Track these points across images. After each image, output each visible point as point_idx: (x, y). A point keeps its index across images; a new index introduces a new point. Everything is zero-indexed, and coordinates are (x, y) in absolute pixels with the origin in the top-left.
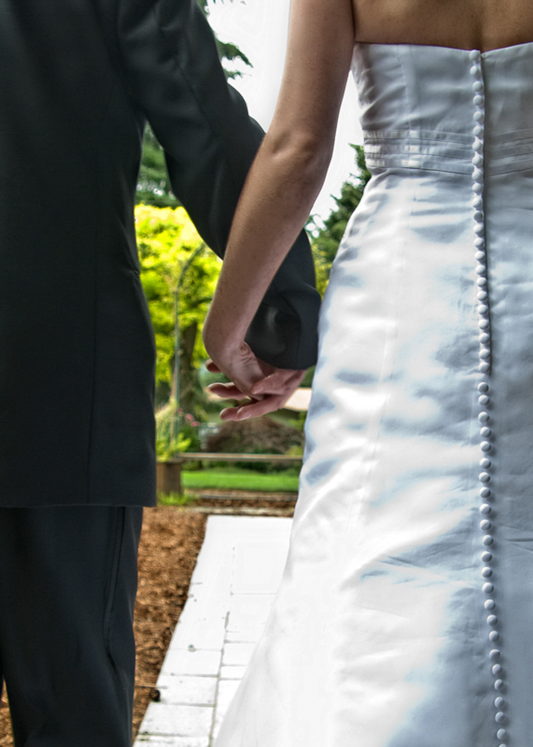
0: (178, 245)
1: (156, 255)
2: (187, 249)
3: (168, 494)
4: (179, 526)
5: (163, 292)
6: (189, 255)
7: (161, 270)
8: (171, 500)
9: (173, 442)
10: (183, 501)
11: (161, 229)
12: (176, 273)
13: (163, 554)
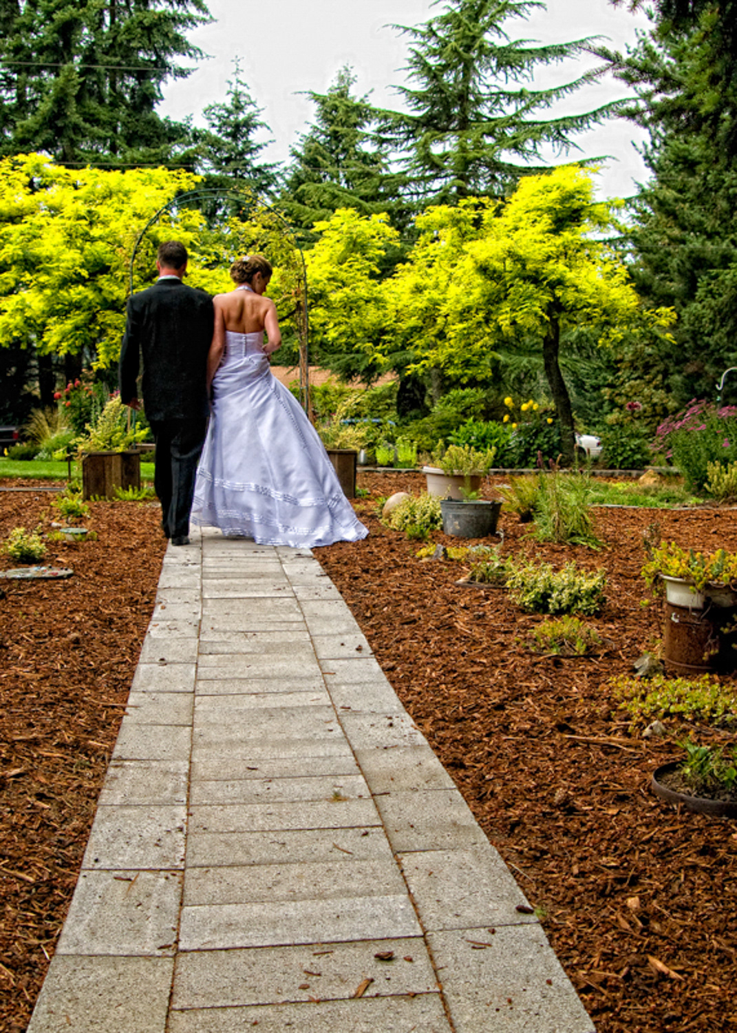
0: (129, 211)
1: (105, 223)
2: (140, 217)
3: (126, 488)
4: (140, 524)
5: (114, 265)
6: (143, 224)
7: (110, 240)
8: (130, 494)
9: (130, 432)
10: (143, 495)
11: (110, 195)
12: (129, 244)
13: (125, 557)
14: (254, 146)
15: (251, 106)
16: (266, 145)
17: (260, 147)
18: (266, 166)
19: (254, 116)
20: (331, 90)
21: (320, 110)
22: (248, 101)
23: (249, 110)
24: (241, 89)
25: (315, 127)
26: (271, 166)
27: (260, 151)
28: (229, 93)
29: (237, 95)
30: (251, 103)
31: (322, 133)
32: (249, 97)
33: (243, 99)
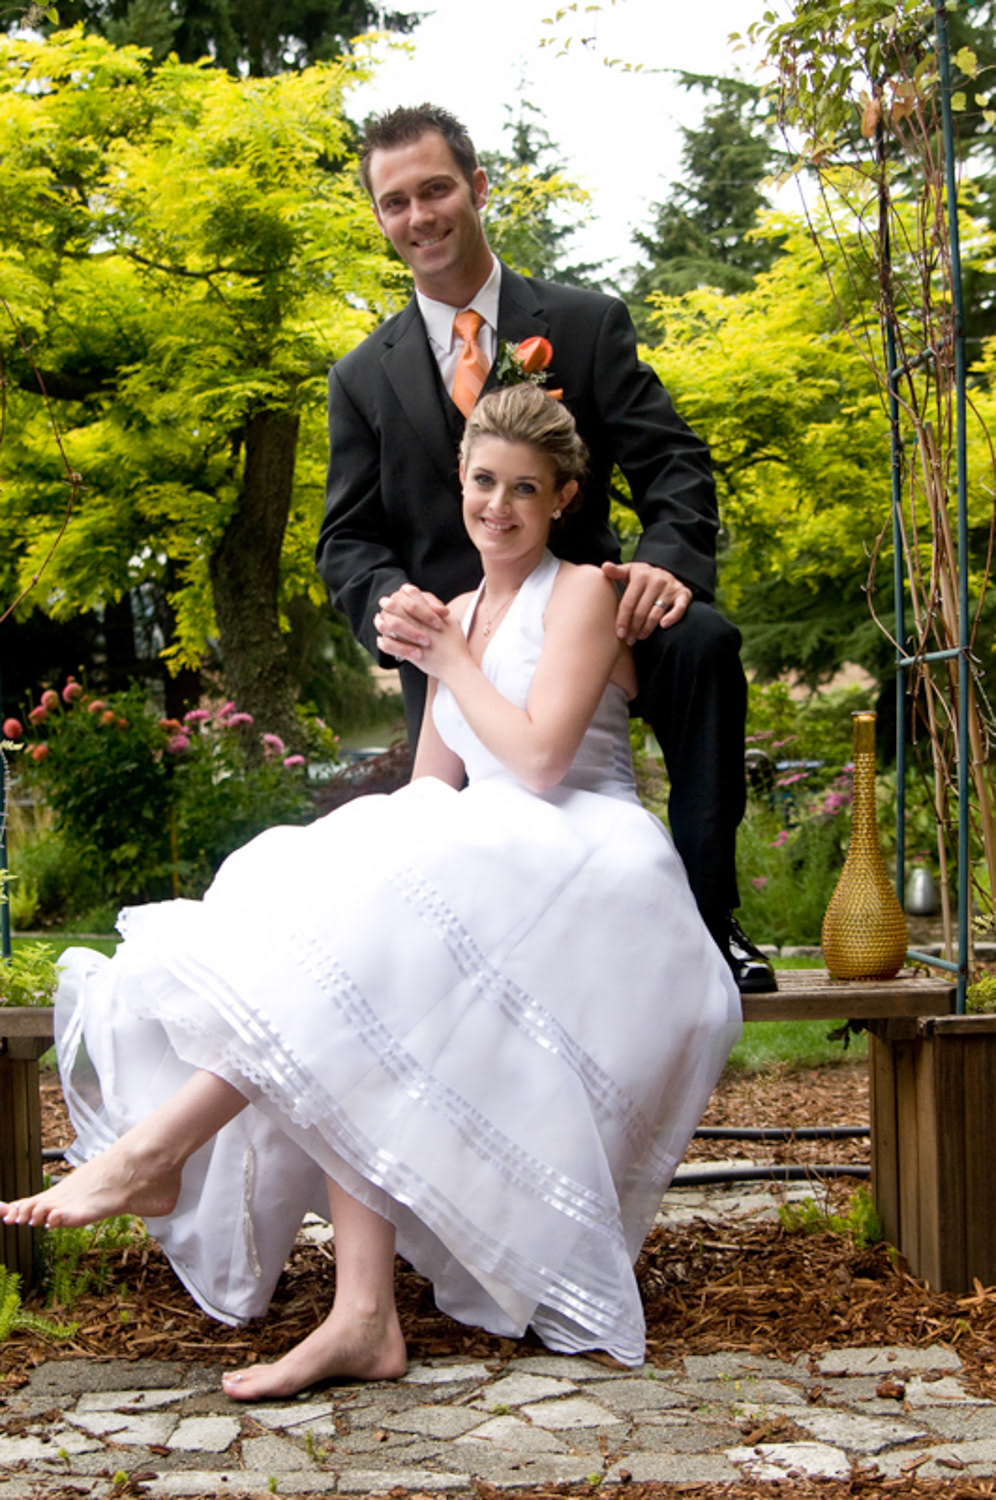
14: (558, 231)
15: (550, 151)
16: (581, 225)
17: (567, 230)
18: (583, 268)
19: (556, 169)
20: (707, 109)
21: (687, 150)
22: (544, 142)
23: (545, 160)
24: (529, 118)
25: (677, 186)
26: (593, 267)
27: (568, 237)
28: (507, 126)
29: (523, 132)
30: (551, 145)
31: (692, 195)
32: (545, 133)
33: (533, 139)
